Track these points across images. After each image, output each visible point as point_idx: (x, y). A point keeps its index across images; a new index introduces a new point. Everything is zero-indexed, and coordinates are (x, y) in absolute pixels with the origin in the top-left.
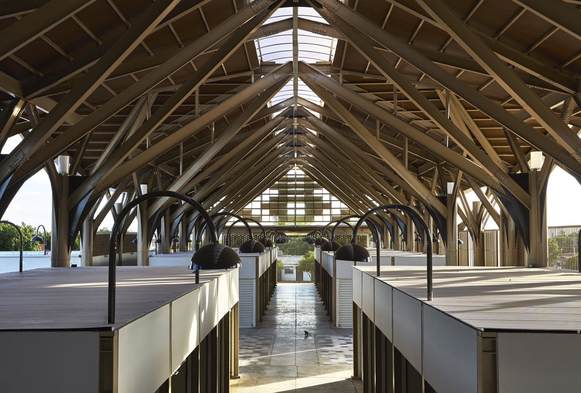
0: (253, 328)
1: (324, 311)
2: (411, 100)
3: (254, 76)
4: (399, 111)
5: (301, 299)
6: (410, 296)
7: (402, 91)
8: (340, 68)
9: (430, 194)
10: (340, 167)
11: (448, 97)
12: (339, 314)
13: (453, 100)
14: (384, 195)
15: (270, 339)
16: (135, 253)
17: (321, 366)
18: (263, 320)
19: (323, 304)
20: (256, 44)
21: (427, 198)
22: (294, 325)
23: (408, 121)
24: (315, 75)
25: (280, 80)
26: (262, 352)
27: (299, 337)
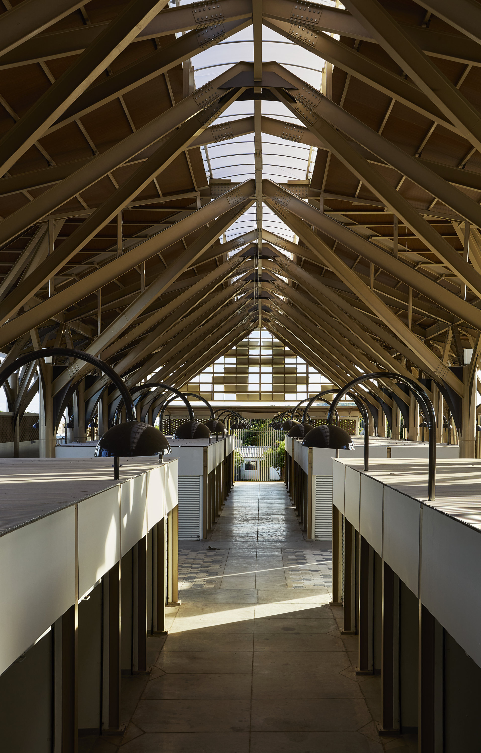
0: (199, 541)
1: (296, 518)
2: (419, 236)
3: (201, 199)
4: (400, 251)
5: (266, 503)
6: (406, 495)
7: (406, 224)
8: (321, 190)
9: (441, 364)
10: (321, 328)
11: (467, 232)
12: (316, 522)
13: (475, 237)
14: (380, 366)
15: (222, 555)
16: (36, 441)
17: (289, 588)
18: (213, 530)
19: (295, 510)
20: (203, 153)
21: (437, 370)
22: (255, 537)
23: (414, 265)
24: (286, 199)
25: (236, 206)
26: (211, 571)
27: (262, 551)
